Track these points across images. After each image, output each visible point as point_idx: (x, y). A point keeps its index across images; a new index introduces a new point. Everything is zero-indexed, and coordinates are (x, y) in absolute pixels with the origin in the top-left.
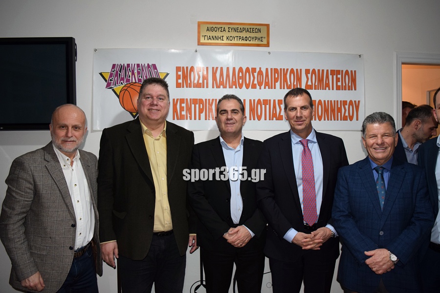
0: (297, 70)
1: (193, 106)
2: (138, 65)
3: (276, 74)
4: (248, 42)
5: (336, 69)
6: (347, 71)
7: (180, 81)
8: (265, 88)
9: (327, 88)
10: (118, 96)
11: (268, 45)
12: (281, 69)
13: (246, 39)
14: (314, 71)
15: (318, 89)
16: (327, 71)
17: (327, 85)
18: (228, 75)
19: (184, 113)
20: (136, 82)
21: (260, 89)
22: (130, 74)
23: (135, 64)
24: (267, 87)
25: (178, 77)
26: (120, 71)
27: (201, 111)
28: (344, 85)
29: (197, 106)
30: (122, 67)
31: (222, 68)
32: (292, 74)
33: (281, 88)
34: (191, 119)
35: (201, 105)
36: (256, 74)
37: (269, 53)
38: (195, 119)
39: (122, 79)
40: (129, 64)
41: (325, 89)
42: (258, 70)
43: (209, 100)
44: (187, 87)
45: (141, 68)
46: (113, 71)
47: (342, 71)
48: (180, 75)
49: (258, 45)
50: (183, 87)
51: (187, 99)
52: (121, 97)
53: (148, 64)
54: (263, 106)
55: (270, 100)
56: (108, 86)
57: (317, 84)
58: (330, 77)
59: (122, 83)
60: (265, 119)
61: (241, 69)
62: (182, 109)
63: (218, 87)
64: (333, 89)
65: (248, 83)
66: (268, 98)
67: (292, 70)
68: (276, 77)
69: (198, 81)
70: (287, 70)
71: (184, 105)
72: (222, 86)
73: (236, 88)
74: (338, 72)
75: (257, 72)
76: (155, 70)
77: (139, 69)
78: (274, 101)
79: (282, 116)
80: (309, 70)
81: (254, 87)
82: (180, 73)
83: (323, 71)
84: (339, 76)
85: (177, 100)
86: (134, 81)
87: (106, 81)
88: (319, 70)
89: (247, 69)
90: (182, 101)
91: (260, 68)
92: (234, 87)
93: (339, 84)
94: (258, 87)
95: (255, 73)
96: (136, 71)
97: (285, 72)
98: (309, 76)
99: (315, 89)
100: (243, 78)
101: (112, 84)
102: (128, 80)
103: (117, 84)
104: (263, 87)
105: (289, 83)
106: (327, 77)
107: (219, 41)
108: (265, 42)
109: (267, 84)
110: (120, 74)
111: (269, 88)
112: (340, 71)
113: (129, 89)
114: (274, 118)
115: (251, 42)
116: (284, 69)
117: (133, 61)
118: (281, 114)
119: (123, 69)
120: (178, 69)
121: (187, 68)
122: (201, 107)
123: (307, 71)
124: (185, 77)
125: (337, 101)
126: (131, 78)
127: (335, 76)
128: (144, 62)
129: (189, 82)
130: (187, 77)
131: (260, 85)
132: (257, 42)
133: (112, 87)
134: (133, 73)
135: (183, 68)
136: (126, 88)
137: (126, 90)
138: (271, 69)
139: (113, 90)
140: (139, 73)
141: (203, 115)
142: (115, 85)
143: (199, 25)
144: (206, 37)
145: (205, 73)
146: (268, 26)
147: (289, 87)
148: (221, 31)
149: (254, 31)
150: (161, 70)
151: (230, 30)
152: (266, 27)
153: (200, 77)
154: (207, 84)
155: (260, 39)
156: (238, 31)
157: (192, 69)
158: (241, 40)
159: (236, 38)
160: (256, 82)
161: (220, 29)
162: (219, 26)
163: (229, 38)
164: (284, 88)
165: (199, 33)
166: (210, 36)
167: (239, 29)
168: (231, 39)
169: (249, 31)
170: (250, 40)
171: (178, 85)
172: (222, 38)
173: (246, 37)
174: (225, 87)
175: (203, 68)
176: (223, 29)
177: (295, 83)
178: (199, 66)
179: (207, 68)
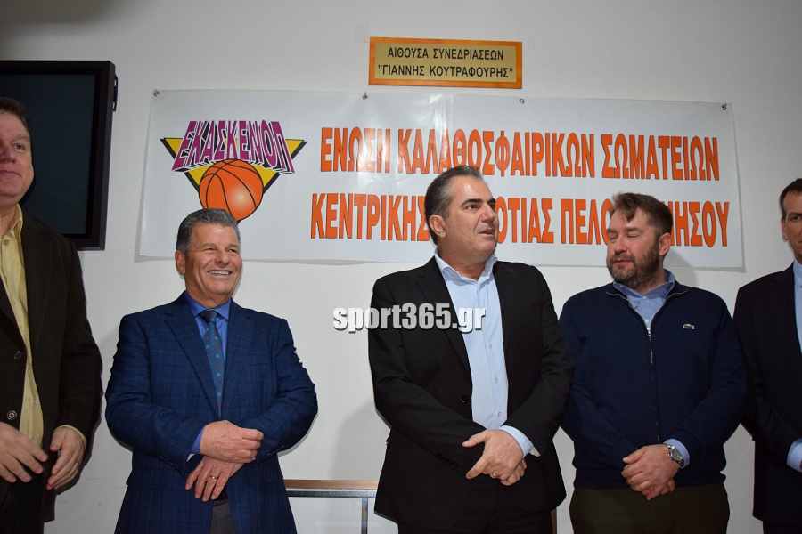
0: (583, 136)
1: (355, 209)
2: (243, 124)
3: (538, 145)
4: (475, 78)
5: (671, 135)
6: (696, 140)
7: (330, 157)
8: (513, 173)
9: (653, 175)
10: (197, 187)
11: (518, 84)
12: (547, 135)
13: (472, 72)
14: (621, 138)
15: (632, 177)
16: (652, 138)
17: (653, 169)
18: (432, 147)
19: (335, 224)
20: (236, 159)
21: (503, 175)
22: (225, 141)
23: (235, 122)
24: (517, 172)
25: (325, 149)
26: (205, 137)
27: (372, 222)
28: (691, 168)
29: (365, 209)
30: (208, 128)
31: (419, 132)
32: (573, 146)
33: (548, 174)
34: (349, 236)
35: (374, 208)
36: (493, 145)
37: (522, 101)
38: (359, 237)
39: (208, 152)
40: (224, 122)
41: (649, 177)
42: (497, 136)
43: (391, 197)
44: (343, 169)
45: (247, 129)
46: (190, 136)
47: (685, 139)
48: (330, 145)
49: (498, 85)
50: (336, 169)
51: (342, 196)
52: (203, 189)
53: (264, 122)
54: (510, 213)
55: (524, 200)
56: (178, 166)
57: (628, 166)
58: (659, 151)
59: (206, 161)
60: (514, 240)
61: (460, 135)
62: (331, 215)
63: (413, 171)
64: (665, 177)
65: (475, 162)
66: (521, 196)
67: (573, 138)
68: (538, 150)
69: (368, 157)
70: (562, 136)
71: (336, 207)
72: (418, 170)
74: (676, 141)
75: (496, 139)
76: (278, 135)
77: (244, 132)
78: (534, 201)
79: (553, 233)
80: (610, 137)
81: (489, 170)
82: (331, 141)
83: (641, 138)
84: (679, 150)
85: (322, 196)
86: (232, 156)
87: (173, 155)
88: (632, 137)
89: (475, 134)
90: (332, 198)
91: (502, 133)
93: (680, 166)
94: (497, 172)
95: (490, 143)
96: (237, 137)
97: (557, 140)
98: (611, 148)
99: (625, 176)
100: (466, 152)
101: (186, 161)
102: (219, 155)
103: (197, 161)
104: (508, 171)
105: (566, 164)
106: (652, 151)
107: (415, 77)
108: (512, 78)
109: (517, 166)
110: (203, 143)
111: (522, 174)
112: (680, 138)
113: (221, 173)
114: (535, 239)
115: (483, 79)
116: (554, 135)
117: (232, 116)
118: (549, 231)
119: (211, 131)
120: (326, 133)
121: (345, 130)
122: (374, 213)
123: (606, 139)
124: (340, 150)
125: (677, 204)
126: (225, 151)
127: (669, 151)
128: (255, 116)
129: (348, 159)
130: (344, 149)
131: (502, 168)
132: (494, 78)
133: (187, 167)
134: (231, 141)
135: (337, 130)
136: (214, 170)
137: (215, 174)
138: (527, 135)
139: (188, 175)
140: (242, 140)
141: (376, 229)
142: (192, 164)
143: (374, 44)
144: (387, 68)
145: (384, 142)
146: (518, 46)
147: (566, 173)
148: (418, 57)
149: (489, 57)
150: (291, 133)
151: (438, 54)
152: (514, 48)
153: (372, 148)
154: (388, 164)
155: (503, 72)
156: (454, 56)
157: (356, 133)
158: (460, 74)
159: (450, 70)
160: (492, 161)
161: (417, 53)
162: (414, 46)
163: (435, 70)
164: (555, 175)
165: (372, 60)
166: (395, 67)
167: (457, 52)
168: (440, 73)
169: (479, 55)
170: (480, 74)
171: (325, 167)
172: (420, 70)
173: (472, 68)
174: (425, 171)
175: (380, 130)
176: (422, 52)
177: (580, 165)
178: (371, 127)
179: (388, 131)
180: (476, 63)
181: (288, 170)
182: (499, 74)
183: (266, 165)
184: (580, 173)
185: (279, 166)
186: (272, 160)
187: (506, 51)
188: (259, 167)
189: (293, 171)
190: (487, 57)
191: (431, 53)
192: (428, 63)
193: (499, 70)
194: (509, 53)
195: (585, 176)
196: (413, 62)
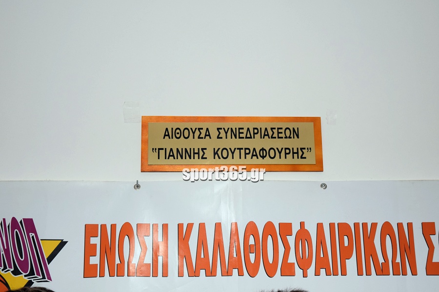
0: (400, 225)
3: (346, 238)
4: (267, 160)
7: (95, 260)
8: (317, 274)
11: (318, 167)
12: (356, 225)
13: (263, 153)
18: (218, 244)
21: (305, 275)
24: (323, 271)
25: (89, 251)
31: (202, 227)
32: (388, 237)
33: (360, 273)
36: (291, 240)
37: (324, 186)
42: (296, 228)
44: (111, 275)
48: (95, 245)
49: (294, 168)
50: (102, 275)
53: (14, 220)
61: (251, 228)
63: (194, 273)
65: (271, 261)
67: (387, 227)
68: (346, 244)
69: (142, 258)
70: (374, 225)
72: (203, 272)
73: (241, 274)
75: (294, 232)
76: (32, 235)
81: (288, 271)
82: (96, 241)
89: (269, 226)
91: (302, 224)
92: (235, 271)
94: (298, 272)
95: (288, 238)
97: (368, 230)
98: (435, 239)
100: (259, 249)
104: (311, 271)
105: (381, 260)
107: (196, 161)
108: (310, 159)
109: (322, 264)
111: (328, 274)
115: (276, 161)
116: (365, 225)
120: (90, 230)
121: (113, 227)
123: (428, 229)
124: (107, 250)
129: (117, 261)
130: (112, 249)
131: (305, 266)
132: (290, 160)
135: (104, 227)
138: (332, 225)
143: (147, 124)
144: (162, 152)
145: (160, 239)
146: (316, 121)
147: (382, 271)
148: (199, 138)
149: (283, 135)
150: (46, 231)
151: (223, 134)
152: (312, 124)
153: (146, 248)
154: (165, 266)
155: (300, 153)
156: (241, 135)
157: (127, 229)
158: (249, 156)
159: (237, 152)
160: (292, 259)
161: (197, 133)
162: (194, 125)
163: (219, 153)
164: (369, 273)
165: (144, 142)
166: (171, 150)
167: (245, 131)
168: (225, 155)
169: (270, 133)
170: (272, 155)
171: (90, 272)
172: (201, 153)
173: (263, 149)
174: (211, 273)
175: (155, 226)
176: (203, 132)
177: (398, 260)
178: (145, 222)
179: (165, 227)
180: (267, 143)
181: (44, 278)
182: (296, 155)
183: (16, 272)
184: (399, 270)
185: (32, 273)
186: (24, 265)
187: (302, 127)
188: (8, 276)
189: (50, 278)
190: (280, 135)
191: (214, 133)
192: (211, 144)
193: (295, 151)
194: (306, 130)
195: (405, 274)
196: (193, 143)
